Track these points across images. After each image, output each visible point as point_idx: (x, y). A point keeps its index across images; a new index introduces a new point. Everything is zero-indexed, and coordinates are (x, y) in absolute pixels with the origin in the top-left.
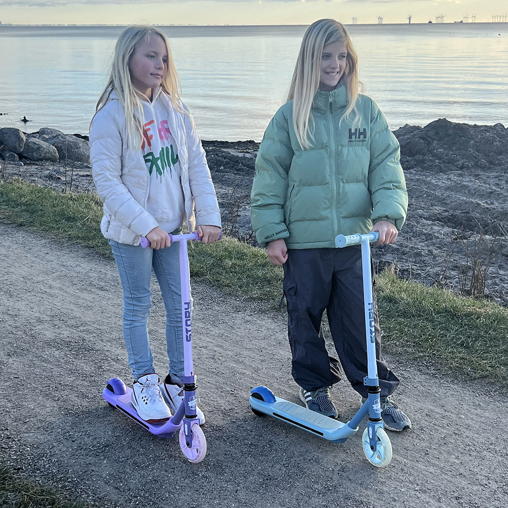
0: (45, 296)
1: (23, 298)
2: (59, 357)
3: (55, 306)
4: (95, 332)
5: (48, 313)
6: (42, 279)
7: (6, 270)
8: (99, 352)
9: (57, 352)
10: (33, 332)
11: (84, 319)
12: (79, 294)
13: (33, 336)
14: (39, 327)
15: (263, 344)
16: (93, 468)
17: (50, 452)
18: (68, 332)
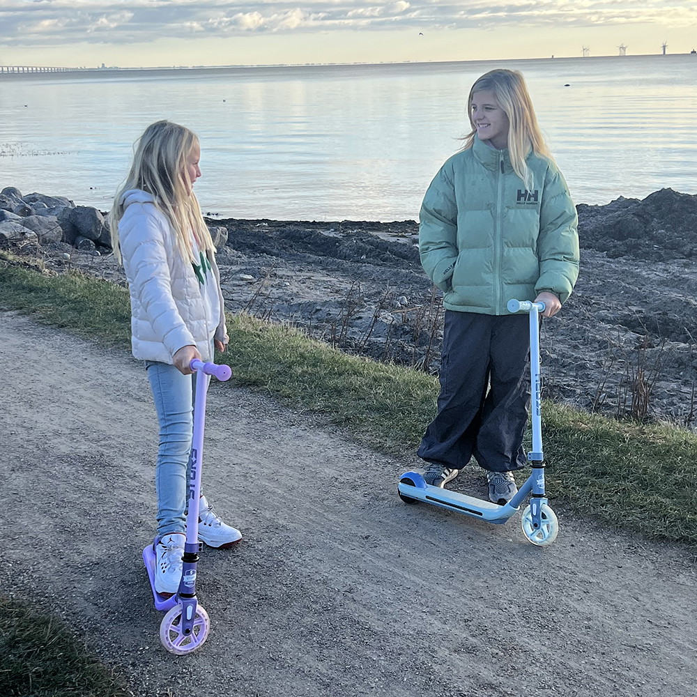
0: (70, 407)
1: (44, 409)
2: (69, 473)
3: (80, 419)
4: (117, 447)
5: (69, 426)
6: (72, 388)
7: (32, 378)
8: (115, 468)
9: (68, 468)
10: (46, 446)
11: (108, 433)
12: (111, 404)
13: (45, 451)
14: (55, 441)
15: (308, 461)
16: (76, 585)
17: (34, 568)
18: (86, 447)
